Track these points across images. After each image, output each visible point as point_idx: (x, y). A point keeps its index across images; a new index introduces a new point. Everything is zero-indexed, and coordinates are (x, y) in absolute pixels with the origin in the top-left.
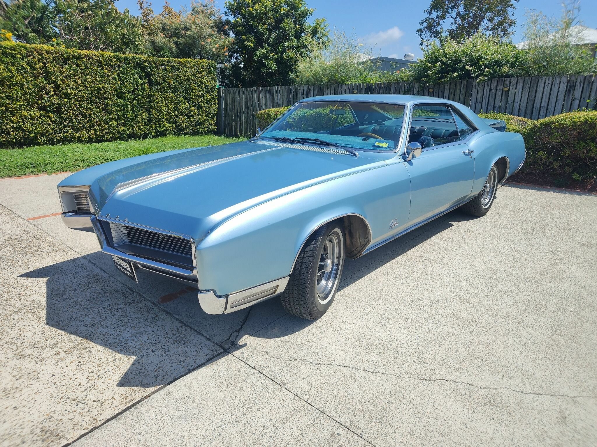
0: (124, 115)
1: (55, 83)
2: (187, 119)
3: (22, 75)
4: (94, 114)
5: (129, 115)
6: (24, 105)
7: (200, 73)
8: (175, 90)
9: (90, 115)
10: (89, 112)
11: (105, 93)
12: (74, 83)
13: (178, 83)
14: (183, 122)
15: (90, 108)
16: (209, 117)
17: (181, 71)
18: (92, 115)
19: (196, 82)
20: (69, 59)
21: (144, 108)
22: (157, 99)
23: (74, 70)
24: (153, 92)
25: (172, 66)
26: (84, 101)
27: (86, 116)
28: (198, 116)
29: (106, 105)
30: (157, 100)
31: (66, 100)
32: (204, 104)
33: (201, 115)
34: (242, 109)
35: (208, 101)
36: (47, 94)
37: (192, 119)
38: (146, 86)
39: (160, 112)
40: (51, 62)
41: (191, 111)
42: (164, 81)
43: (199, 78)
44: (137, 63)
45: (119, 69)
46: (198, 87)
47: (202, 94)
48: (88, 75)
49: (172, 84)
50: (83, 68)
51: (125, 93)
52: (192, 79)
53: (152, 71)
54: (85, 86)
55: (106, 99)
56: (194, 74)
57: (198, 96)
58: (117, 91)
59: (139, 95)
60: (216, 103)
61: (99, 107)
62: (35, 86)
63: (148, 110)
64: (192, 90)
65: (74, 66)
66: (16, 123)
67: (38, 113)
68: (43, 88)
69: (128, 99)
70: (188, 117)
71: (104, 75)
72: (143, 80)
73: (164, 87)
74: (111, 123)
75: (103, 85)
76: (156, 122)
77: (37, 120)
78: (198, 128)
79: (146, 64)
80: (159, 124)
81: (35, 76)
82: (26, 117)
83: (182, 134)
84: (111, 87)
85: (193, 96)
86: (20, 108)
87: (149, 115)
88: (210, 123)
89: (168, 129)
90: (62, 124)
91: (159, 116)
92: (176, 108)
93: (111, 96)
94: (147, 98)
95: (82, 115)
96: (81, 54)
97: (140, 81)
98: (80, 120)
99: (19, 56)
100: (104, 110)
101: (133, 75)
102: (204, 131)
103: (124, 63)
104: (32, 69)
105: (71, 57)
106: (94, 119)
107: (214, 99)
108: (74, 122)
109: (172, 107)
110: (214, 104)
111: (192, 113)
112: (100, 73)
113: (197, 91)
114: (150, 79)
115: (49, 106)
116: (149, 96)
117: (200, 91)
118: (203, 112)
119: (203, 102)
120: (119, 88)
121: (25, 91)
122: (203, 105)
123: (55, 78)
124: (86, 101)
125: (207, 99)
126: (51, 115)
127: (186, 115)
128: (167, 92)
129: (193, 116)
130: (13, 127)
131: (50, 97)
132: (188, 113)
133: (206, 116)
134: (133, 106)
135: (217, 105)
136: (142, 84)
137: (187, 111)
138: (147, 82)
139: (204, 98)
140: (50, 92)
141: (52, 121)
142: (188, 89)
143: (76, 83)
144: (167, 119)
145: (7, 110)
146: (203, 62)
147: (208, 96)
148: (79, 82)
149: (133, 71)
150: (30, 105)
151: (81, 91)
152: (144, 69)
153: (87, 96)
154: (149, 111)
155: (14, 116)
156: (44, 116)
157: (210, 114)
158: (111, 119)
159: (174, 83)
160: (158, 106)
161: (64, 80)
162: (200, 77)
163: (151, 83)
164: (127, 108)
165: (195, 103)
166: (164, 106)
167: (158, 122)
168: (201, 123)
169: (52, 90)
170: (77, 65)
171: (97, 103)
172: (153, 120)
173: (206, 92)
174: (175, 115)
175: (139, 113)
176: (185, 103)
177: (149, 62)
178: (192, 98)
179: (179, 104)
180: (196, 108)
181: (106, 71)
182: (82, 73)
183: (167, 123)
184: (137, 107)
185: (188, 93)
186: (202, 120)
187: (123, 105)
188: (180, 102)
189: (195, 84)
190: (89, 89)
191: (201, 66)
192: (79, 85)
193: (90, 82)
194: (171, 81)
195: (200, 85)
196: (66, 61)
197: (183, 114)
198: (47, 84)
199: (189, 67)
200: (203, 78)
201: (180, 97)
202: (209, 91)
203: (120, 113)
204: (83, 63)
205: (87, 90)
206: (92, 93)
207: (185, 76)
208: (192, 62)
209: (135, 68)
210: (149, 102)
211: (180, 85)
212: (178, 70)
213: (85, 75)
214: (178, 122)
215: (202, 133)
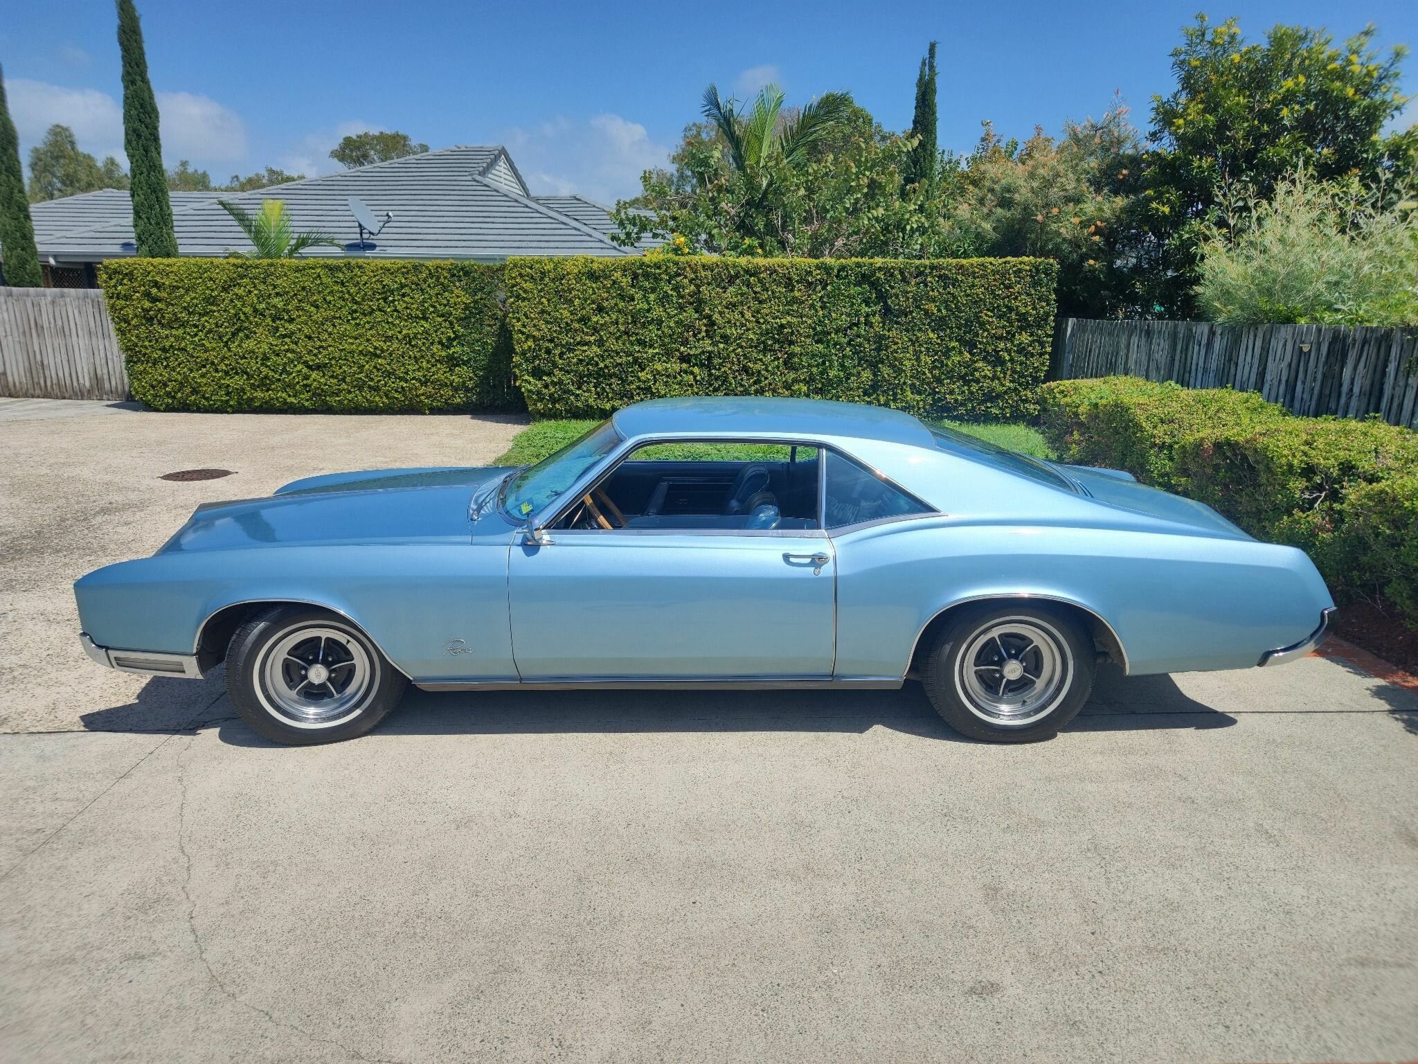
0: (822, 373)
1: (709, 317)
2: (963, 386)
3: (664, 306)
4: (767, 370)
5: (834, 374)
6: (659, 354)
7: (1008, 287)
8: (940, 324)
9: (759, 372)
10: (759, 366)
11: (792, 333)
12: (739, 317)
13: (951, 310)
14: (952, 392)
15: (761, 360)
16: (1020, 385)
17: (959, 286)
18: (763, 372)
19: (994, 308)
20: (737, 276)
21: (867, 361)
22: (896, 343)
23: (742, 295)
24: (890, 331)
25: (940, 277)
26: (751, 347)
27: (753, 374)
28: (992, 380)
29: (792, 355)
30: (895, 347)
31: (721, 346)
32: (1010, 355)
33: (999, 379)
35: (1024, 348)
37: (974, 387)
38: (876, 319)
39: (899, 371)
40: (709, 284)
41: (976, 370)
42: (918, 307)
43: (1003, 299)
44: (864, 276)
45: (824, 288)
46: (999, 318)
47: (1008, 333)
48: (765, 301)
49: (933, 314)
50: (758, 289)
51: (829, 334)
52: (985, 301)
53: (892, 288)
54: (757, 322)
55: (791, 343)
56: (993, 290)
57: (997, 338)
58: (814, 329)
59: (859, 336)
60: (1046, 353)
61: (777, 359)
62: (680, 323)
63: (874, 366)
64: (982, 325)
65: (744, 289)
66: (645, 382)
67: (677, 367)
68: (689, 327)
69: (835, 345)
70: (967, 383)
71: (795, 300)
72: (870, 307)
73: (914, 319)
74: (796, 387)
75: (789, 318)
76: (888, 389)
77: (675, 378)
78: (987, 408)
79: (880, 275)
80: (895, 395)
81: (681, 308)
82: (658, 373)
84: (803, 323)
85: (983, 337)
86: (652, 360)
87: (875, 375)
88: (1020, 397)
89: (914, 407)
90: (711, 385)
91: (895, 378)
92: (936, 364)
93: (802, 339)
94: (875, 342)
95: (747, 372)
96: (757, 267)
97: (865, 309)
98: (742, 380)
99: (663, 276)
100: (785, 363)
101: (851, 297)
102: (1002, 414)
103: (837, 276)
104: (680, 296)
105: (742, 273)
106: (766, 378)
107: (1042, 344)
108: (731, 384)
109: (929, 360)
110: (1041, 355)
111: (978, 375)
112: (786, 298)
113: (996, 325)
114: (886, 305)
115: (696, 356)
116: (880, 338)
117: (1004, 327)
118: (1005, 374)
119: (1009, 351)
120: (820, 323)
121: (663, 332)
122: (1007, 358)
123: (710, 309)
124: (756, 347)
125: (1020, 344)
126: (696, 370)
127: (962, 377)
128: (920, 329)
129: (978, 381)
130: (638, 388)
131: (698, 340)
132: (966, 374)
133: (1011, 381)
134: (843, 356)
135: (1046, 357)
136: (868, 315)
137: (963, 371)
138: (879, 311)
139: (1012, 342)
140: (700, 332)
141: (696, 381)
142: (972, 322)
143: (743, 316)
144: (913, 385)
145: (636, 360)
146: (1021, 263)
147: (1025, 338)
148: (748, 315)
149: (854, 290)
150: (669, 354)
151: (748, 330)
152: (874, 285)
153: (758, 339)
154: (876, 366)
155: (643, 370)
156: (686, 372)
157: (1023, 376)
158: (795, 381)
159: (939, 310)
160: (896, 359)
161: (724, 313)
162: (1008, 297)
163: (887, 311)
164: (831, 361)
165: (987, 352)
166: (909, 359)
167: (893, 389)
168: (998, 396)
169: (704, 328)
170: (750, 286)
171: (775, 351)
173: (1021, 328)
174: (934, 376)
175: (855, 371)
176: (961, 353)
177: (889, 272)
178: (980, 343)
179: (947, 352)
180: (989, 363)
181: (797, 294)
182: (756, 299)
183: (912, 393)
184: (852, 359)
185: (971, 330)
186: (1001, 389)
187: (823, 356)
188: (949, 350)
189: (992, 311)
190: (764, 326)
191: (1015, 272)
192: (746, 320)
193: (767, 315)
194: (932, 307)
195: (1004, 315)
196: (731, 281)
197: (953, 376)
198: (696, 319)
199: (983, 276)
200: (1014, 299)
201: (951, 340)
202: (1029, 326)
203: (814, 370)
204: (760, 281)
205: (760, 328)
206: (768, 333)
207: (968, 296)
208: (991, 263)
209: (858, 284)
210: (879, 349)
211: (954, 313)
212: (955, 282)
213: (760, 302)
214: (938, 393)
215: (996, 420)
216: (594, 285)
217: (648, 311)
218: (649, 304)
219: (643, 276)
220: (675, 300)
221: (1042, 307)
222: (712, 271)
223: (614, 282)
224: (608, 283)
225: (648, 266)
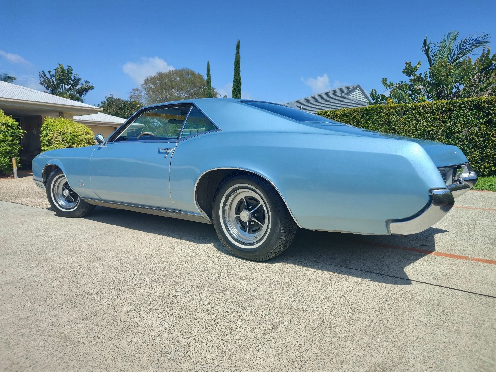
1: (394, 129)
3: (374, 125)
11: (435, 134)
12: (407, 128)
20: (407, 111)
21: (477, 146)
23: (409, 118)
24: (490, 131)
38: (482, 126)
44: (475, 105)
45: (451, 113)
48: (420, 121)
50: (417, 116)
51: (455, 134)
53: (491, 110)
54: (416, 130)
58: (446, 132)
59: (472, 134)
63: (481, 149)
65: (410, 116)
69: (458, 139)
71: (435, 119)
72: (478, 120)
75: (432, 127)
76: (490, 160)
79: (485, 104)
81: (381, 125)
84: (440, 129)
87: (482, 153)
93: (440, 137)
94: (482, 137)
97: (475, 121)
99: (374, 113)
101: (467, 116)
103: (460, 107)
104: (381, 120)
112: (431, 118)
114: (488, 118)
116: (484, 135)
120: (449, 129)
123: (394, 125)
134: (463, 145)
136: (477, 124)
138: (485, 122)
143: (409, 128)
148: (412, 127)
149: (469, 113)
152: (481, 109)
154: (483, 149)
161: (400, 126)
163: (488, 123)
170: (413, 114)
175: (470, 151)
181: (436, 116)
182: (416, 120)
184: (468, 146)
190: (419, 132)
192: (411, 129)
193: (421, 127)
196: (404, 113)
198: (388, 130)
204: (418, 112)
205: (418, 132)
206: (421, 135)
209: (472, 110)
210: (484, 141)
216: (346, 119)
218: (367, 125)
219: (366, 114)
220: (379, 122)
222: (396, 109)
223: (354, 117)
224: (352, 117)
225: (368, 110)
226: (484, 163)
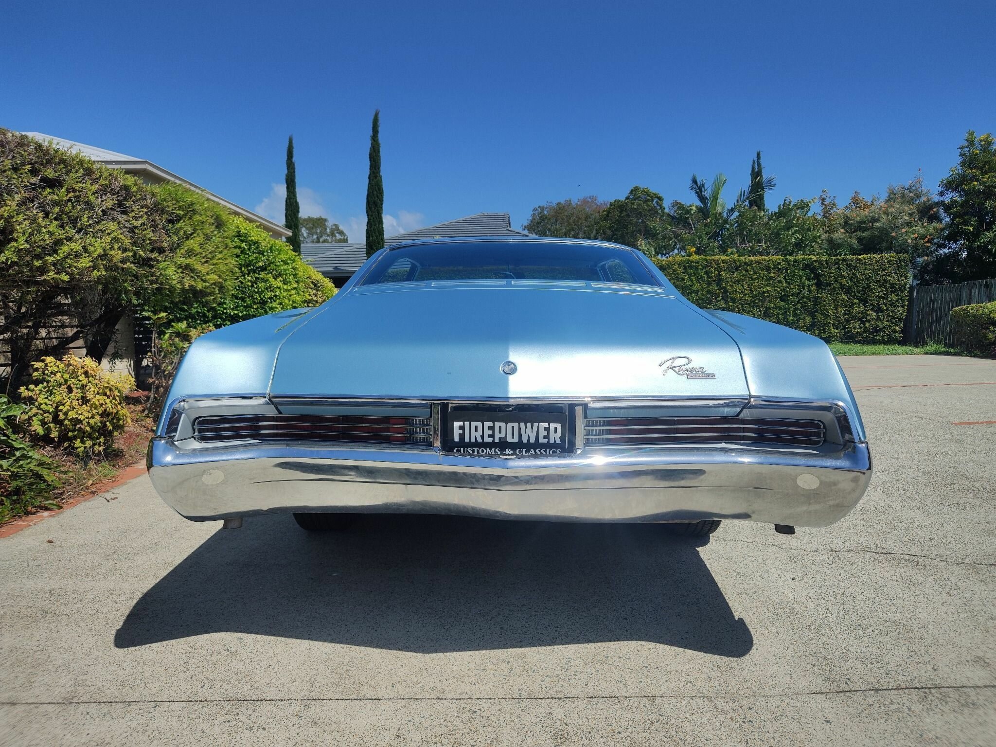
0: (784, 318)
1: (724, 288)
2: (860, 324)
5: (790, 318)
8: (848, 291)
11: (769, 296)
12: (741, 287)
13: (854, 283)
14: (855, 328)
15: (751, 311)
16: (892, 323)
17: (858, 270)
19: (877, 281)
20: (740, 266)
21: (808, 311)
22: (825, 301)
23: (743, 275)
24: (821, 294)
25: (847, 265)
26: (747, 304)
28: (877, 320)
29: (767, 309)
30: (825, 303)
31: (730, 304)
33: (880, 320)
34: (945, 311)
35: (893, 303)
36: (716, 299)
37: (867, 325)
38: (814, 288)
39: (827, 316)
40: (725, 270)
41: (868, 315)
42: (836, 281)
43: (882, 276)
44: (807, 265)
45: (786, 272)
46: (880, 286)
47: (885, 294)
48: (755, 279)
49: (844, 285)
50: (752, 273)
51: (789, 296)
52: (872, 278)
53: (822, 271)
54: (751, 290)
55: (768, 302)
56: (876, 271)
57: (879, 298)
59: (804, 298)
60: (905, 305)
61: (760, 311)
62: (708, 292)
63: (813, 314)
64: (871, 290)
65: (744, 272)
68: (713, 294)
69: (791, 302)
70: (863, 322)
71: (771, 278)
72: (810, 282)
73: (834, 288)
75: (768, 288)
76: (821, 326)
78: (874, 336)
79: (816, 264)
80: (824, 330)
81: (709, 284)
83: (851, 342)
84: (775, 290)
85: (871, 297)
87: (813, 319)
88: (892, 330)
89: (834, 336)
91: (824, 320)
92: (847, 312)
93: (774, 299)
94: (813, 301)
96: (752, 261)
97: (807, 282)
99: (700, 267)
100: (764, 313)
101: (800, 276)
102: (882, 339)
103: (793, 265)
104: (709, 277)
105: (743, 264)
107: (903, 301)
109: (843, 310)
110: (903, 306)
111: (869, 317)
112: (766, 277)
113: (878, 291)
114: (819, 280)
116: (816, 298)
117: (882, 291)
118: (884, 317)
119: (885, 305)
120: (784, 290)
121: (699, 297)
122: (885, 308)
123: (726, 284)
124: (749, 304)
125: (892, 300)
127: (860, 319)
128: (837, 293)
129: (869, 321)
131: (718, 301)
132: (862, 318)
133: (887, 321)
134: (796, 309)
135: (906, 307)
136: (809, 286)
137: (861, 315)
138: (815, 284)
139: (887, 299)
140: (719, 297)
142: (865, 289)
143: (743, 287)
144: (834, 324)
146: (891, 257)
147: (894, 297)
148: (746, 287)
149: (802, 272)
151: (746, 295)
152: (813, 270)
153: (751, 300)
157: (894, 318)
159: (848, 283)
160: (825, 310)
161: (733, 286)
162: (884, 275)
163: (819, 285)
164: (789, 312)
165: (874, 305)
166: (832, 310)
167: (823, 326)
168: (880, 329)
169: (721, 295)
170: (747, 271)
171: (759, 306)
172: (816, 325)
173: (892, 292)
174: (845, 319)
175: (802, 317)
176: (859, 305)
177: (820, 262)
178: (870, 300)
179: (852, 307)
180: (875, 311)
181: (773, 275)
182: (750, 278)
183: (834, 329)
184: (800, 310)
185: (865, 293)
186: (881, 325)
187: (785, 308)
188: (853, 304)
189: (876, 283)
190: (754, 293)
191: (888, 262)
192: (745, 289)
193: (756, 286)
194: (844, 281)
195: (883, 284)
196: (737, 268)
197: (856, 319)
198: (717, 290)
199: (871, 264)
200: (888, 276)
201: (854, 299)
202: (896, 291)
203: (780, 316)
204: (753, 268)
206: (757, 297)
207: (863, 274)
208: (874, 257)
209: (804, 269)
210: (815, 305)
211: (855, 285)
212: (855, 268)
213: (752, 280)
214: (847, 328)
215: (879, 342)
217: (691, 286)
218: (693, 282)
219: (689, 267)
220: (706, 279)
221: (903, 280)
222: (727, 263)
223: (674, 271)
224: (671, 271)
225: (692, 262)
226: (815, 330)
